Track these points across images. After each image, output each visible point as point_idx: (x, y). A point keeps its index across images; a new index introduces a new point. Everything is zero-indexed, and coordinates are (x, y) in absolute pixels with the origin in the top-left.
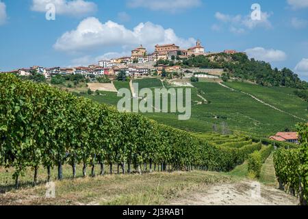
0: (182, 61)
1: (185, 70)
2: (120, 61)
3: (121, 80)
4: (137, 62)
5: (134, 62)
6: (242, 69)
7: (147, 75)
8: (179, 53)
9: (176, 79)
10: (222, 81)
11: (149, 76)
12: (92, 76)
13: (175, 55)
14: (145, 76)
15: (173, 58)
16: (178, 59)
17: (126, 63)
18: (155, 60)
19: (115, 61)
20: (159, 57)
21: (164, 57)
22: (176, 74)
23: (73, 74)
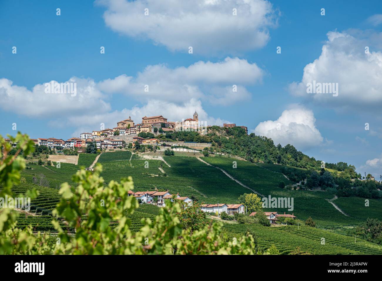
0: (165, 134)
1: (162, 143)
2: (101, 133)
3: (90, 152)
4: (118, 134)
5: (115, 135)
6: (235, 144)
7: (121, 148)
8: (163, 125)
9: (149, 152)
10: (203, 156)
11: (123, 149)
12: (59, 148)
13: (159, 127)
14: (119, 149)
15: (156, 131)
16: (161, 131)
17: (106, 136)
18: (138, 133)
19: (96, 133)
20: (142, 129)
21: (148, 130)
22: (150, 147)
23: (37, 145)
